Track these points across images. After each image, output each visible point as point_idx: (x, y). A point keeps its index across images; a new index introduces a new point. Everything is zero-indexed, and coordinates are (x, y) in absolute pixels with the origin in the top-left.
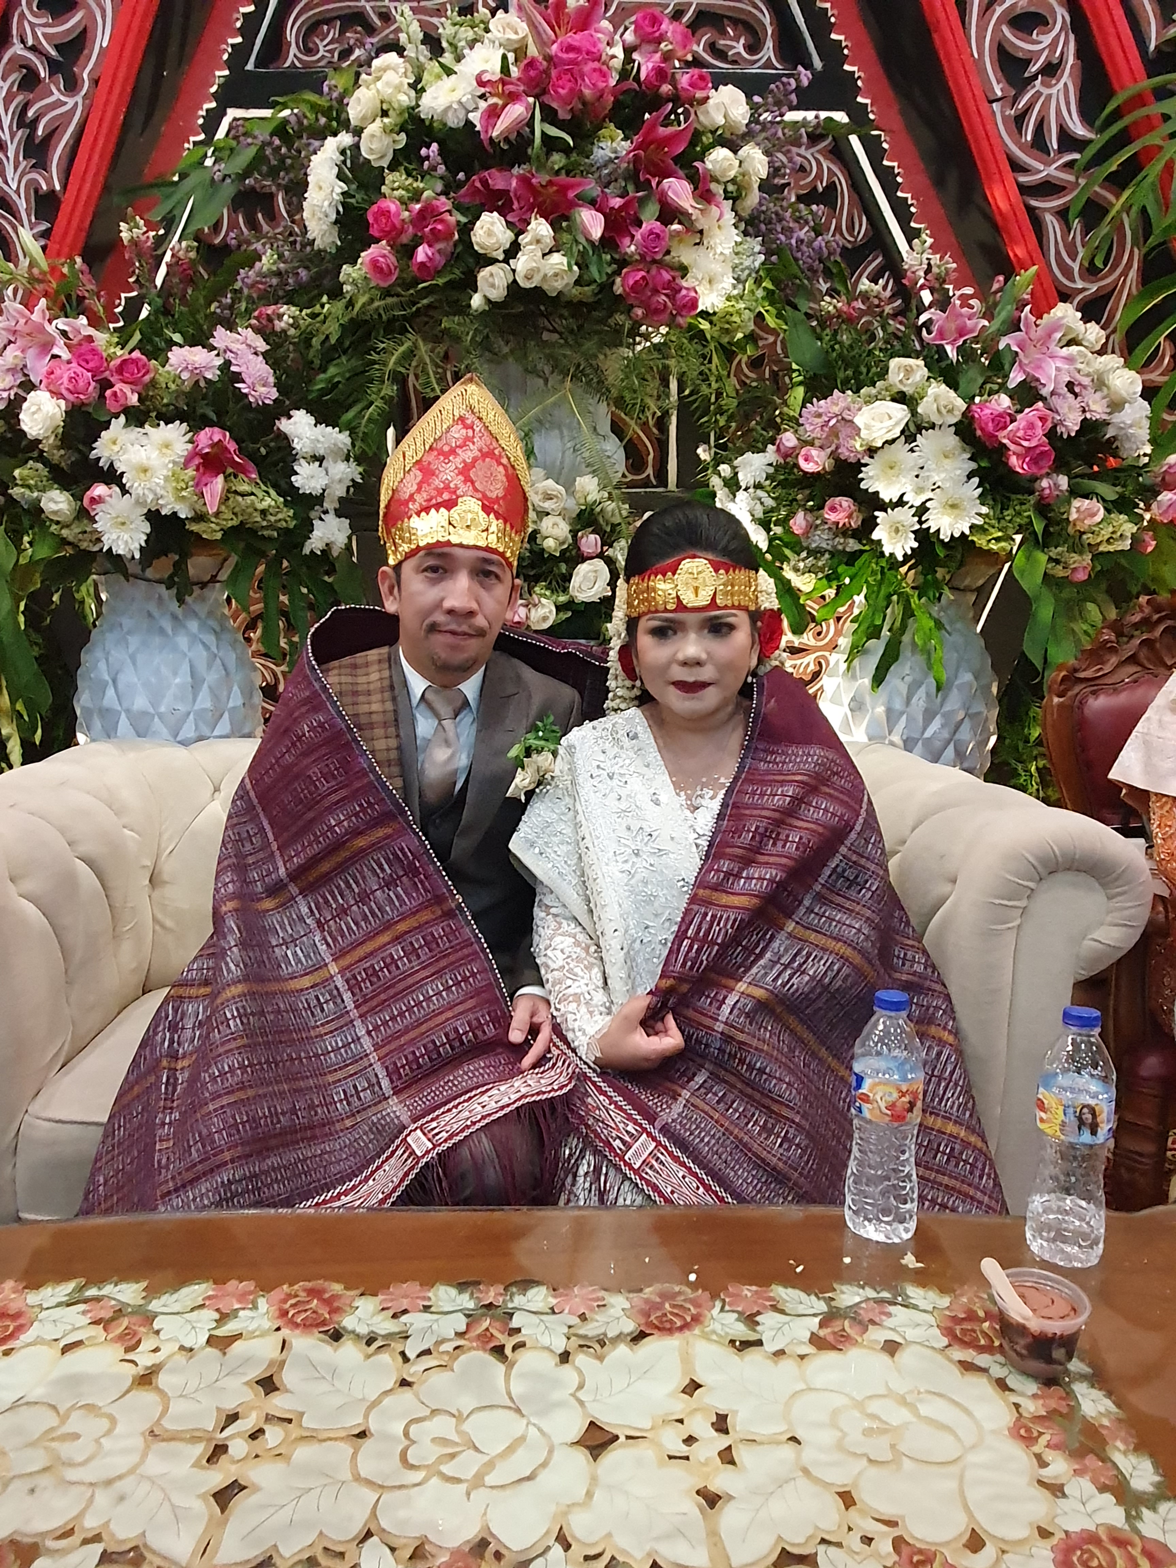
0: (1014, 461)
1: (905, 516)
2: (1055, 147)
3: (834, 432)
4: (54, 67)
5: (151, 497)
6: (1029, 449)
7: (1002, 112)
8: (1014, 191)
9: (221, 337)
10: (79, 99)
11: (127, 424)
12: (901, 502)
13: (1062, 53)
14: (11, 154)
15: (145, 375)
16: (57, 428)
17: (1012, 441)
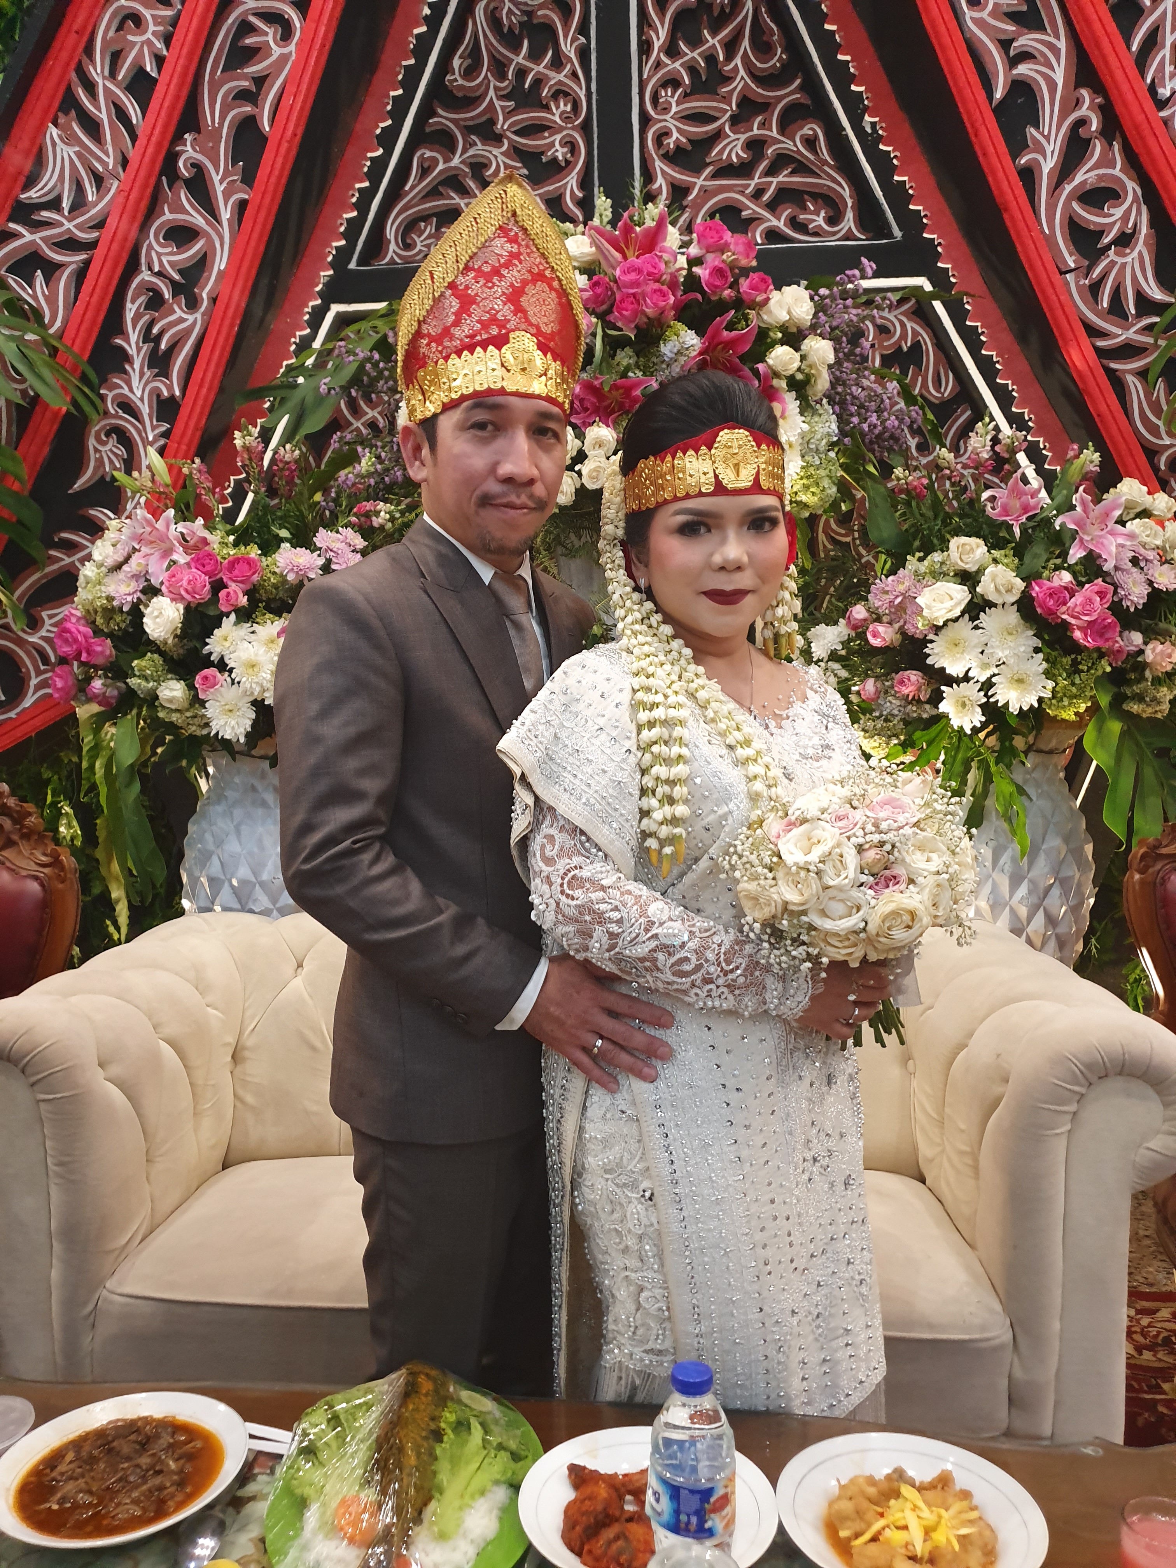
0: (1078, 634)
2: (1133, 312)
3: (901, 609)
4: (177, 289)
5: (258, 689)
6: (1090, 622)
7: (1077, 283)
8: (1091, 356)
9: (323, 537)
10: (198, 315)
12: (966, 678)
13: (1135, 225)
14: (137, 366)
15: (254, 573)
16: (175, 629)
17: (1073, 617)
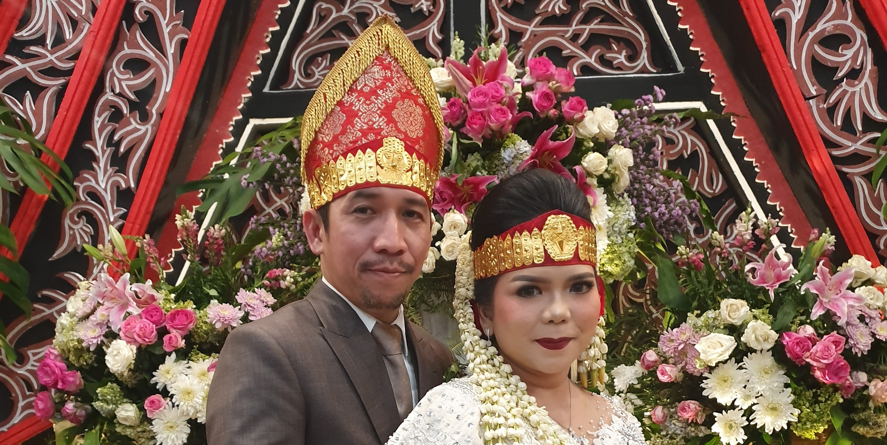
0: (818, 374)
1: (736, 416)
2: (860, 129)
3: (683, 353)
4: (133, 106)
5: (192, 411)
6: (827, 365)
7: (818, 107)
8: (828, 162)
9: (243, 296)
10: (149, 126)
11: (177, 360)
12: (733, 407)
13: (862, 63)
14: (102, 165)
15: (190, 322)
16: (130, 365)
17: (814, 360)
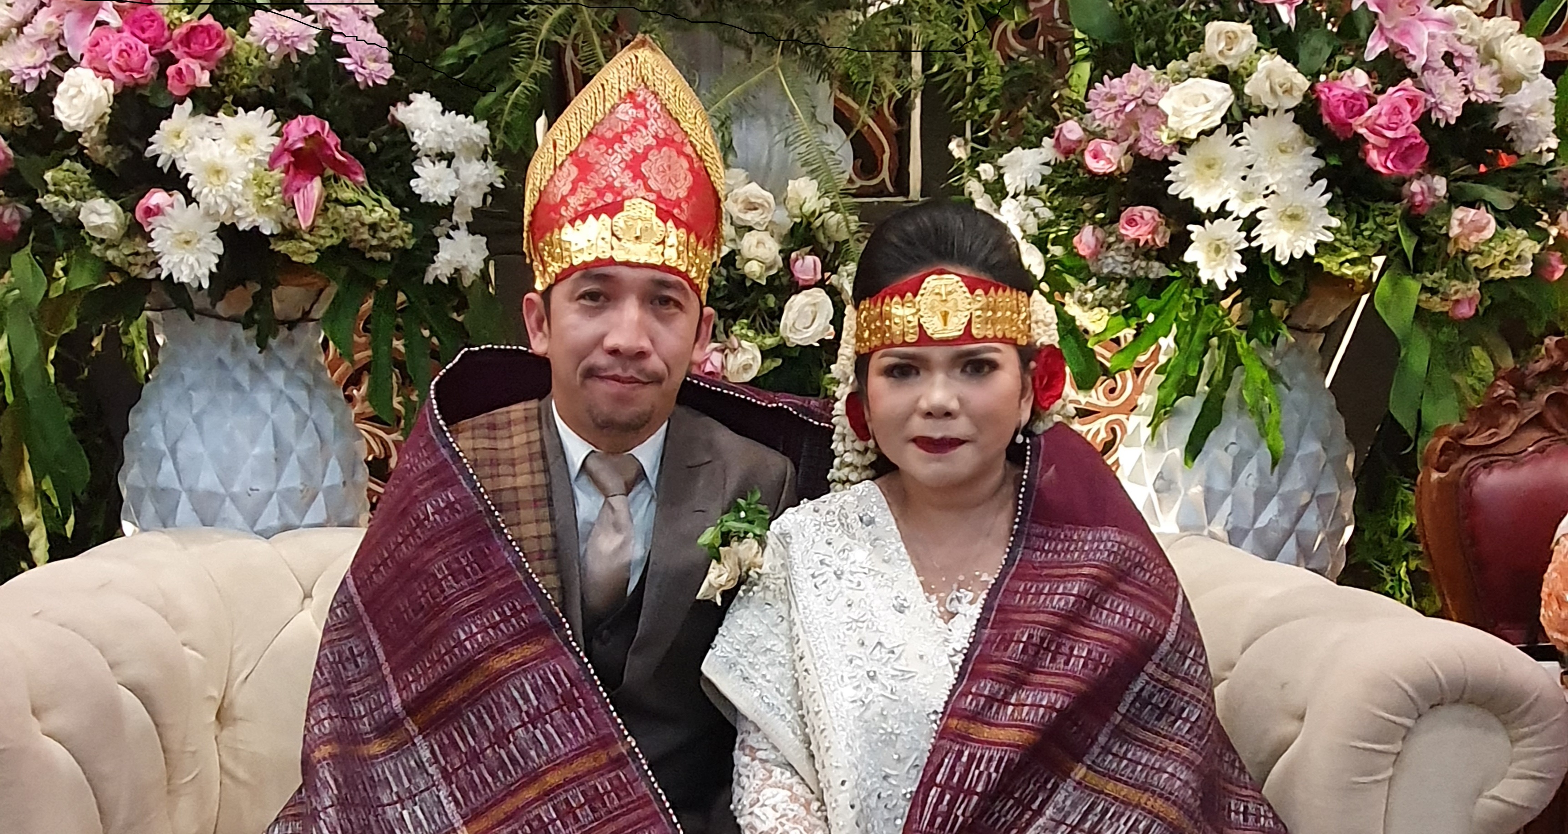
0: (1374, 157)
1: (1228, 230)
3: (1132, 121)
11: (195, 112)
12: (1222, 212)
15: (219, 46)
16: (102, 117)
17: (1373, 131)
